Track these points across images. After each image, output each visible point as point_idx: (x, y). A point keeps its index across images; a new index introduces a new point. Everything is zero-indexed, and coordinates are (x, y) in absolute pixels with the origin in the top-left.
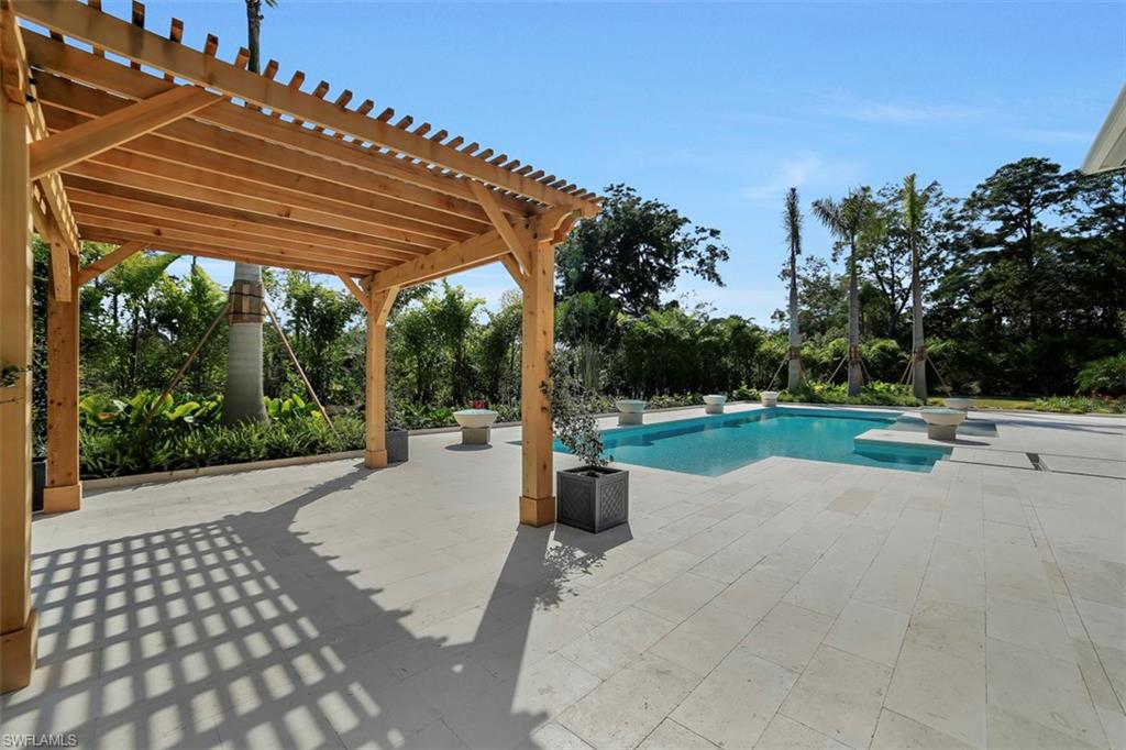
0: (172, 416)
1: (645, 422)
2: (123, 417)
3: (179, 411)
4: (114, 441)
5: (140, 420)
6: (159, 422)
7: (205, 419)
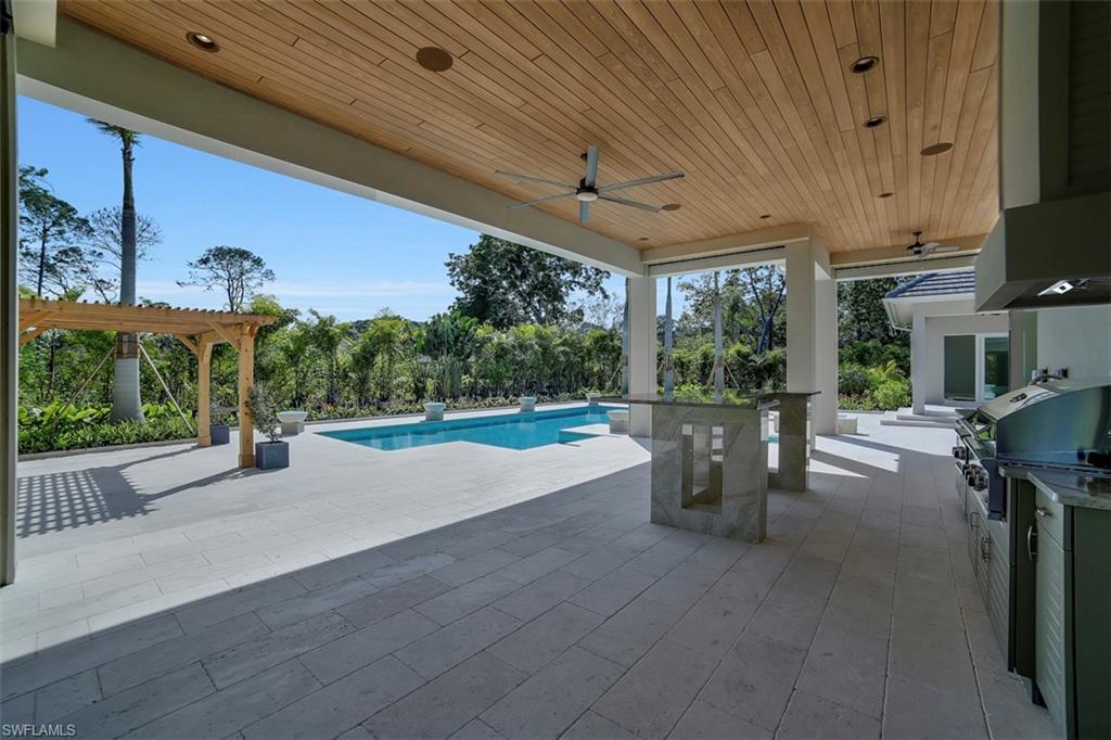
0: (74, 419)
1: (445, 419)
2: (39, 419)
3: (79, 416)
4: (31, 435)
5: (50, 421)
6: (63, 422)
7: (100, 421)
